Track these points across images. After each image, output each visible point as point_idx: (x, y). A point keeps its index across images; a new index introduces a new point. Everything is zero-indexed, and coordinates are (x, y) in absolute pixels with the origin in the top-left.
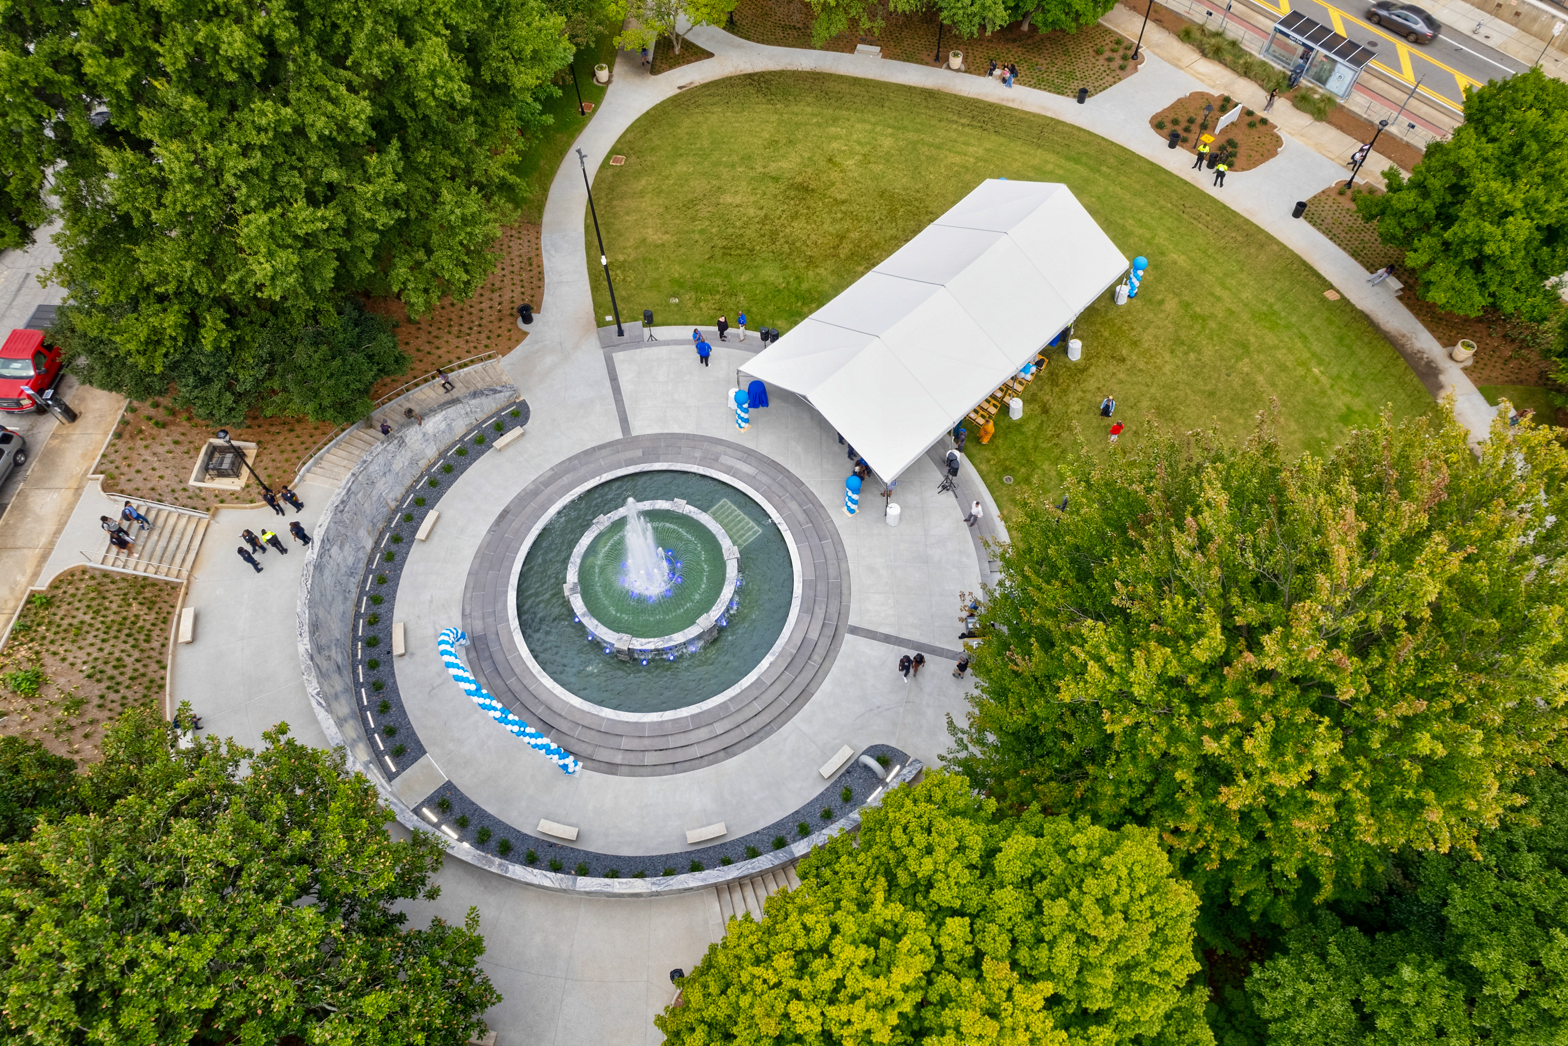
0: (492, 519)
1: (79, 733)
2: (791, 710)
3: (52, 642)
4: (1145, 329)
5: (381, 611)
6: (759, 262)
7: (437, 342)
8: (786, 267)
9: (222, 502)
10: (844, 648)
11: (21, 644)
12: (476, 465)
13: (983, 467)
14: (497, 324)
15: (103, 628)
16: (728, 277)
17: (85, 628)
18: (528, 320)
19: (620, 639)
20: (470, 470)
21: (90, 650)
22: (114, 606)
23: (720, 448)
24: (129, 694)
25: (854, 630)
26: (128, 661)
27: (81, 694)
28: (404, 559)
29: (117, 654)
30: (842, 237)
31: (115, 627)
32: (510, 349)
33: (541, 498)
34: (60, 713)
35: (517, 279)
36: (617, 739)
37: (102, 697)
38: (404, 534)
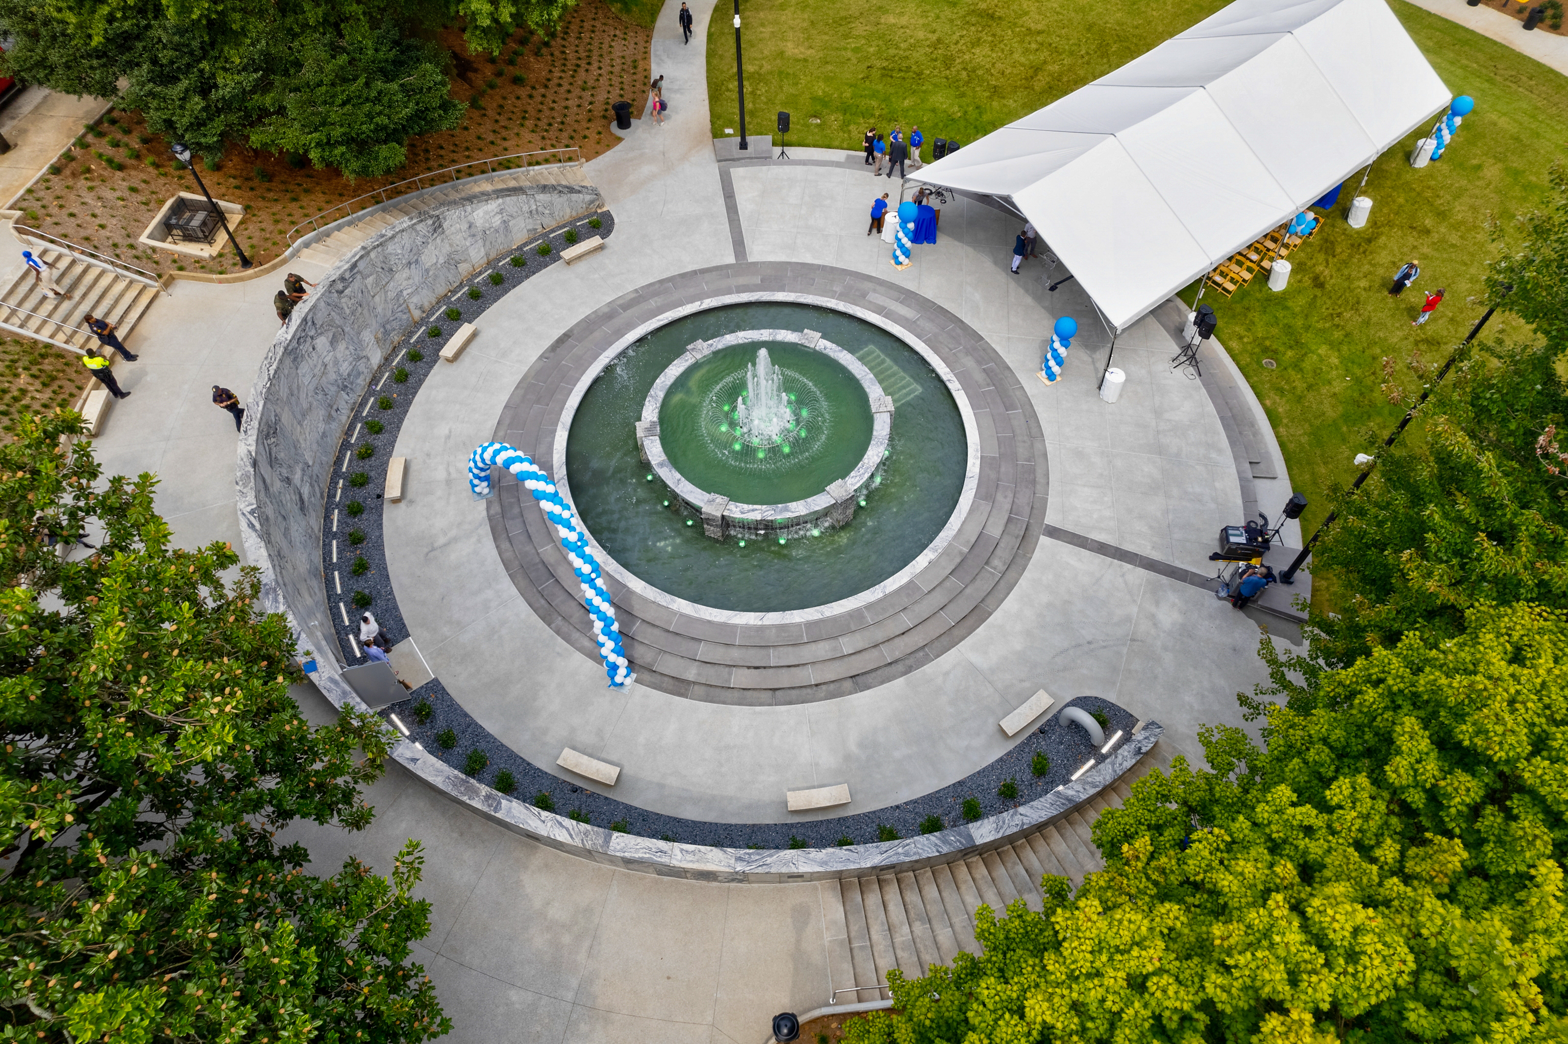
0: (547, 343)
2: (956, 632)
4: (1457, 197)
5: (378, 443)
6: (927, 86)
7: (504, 133)
8: (963, 95)
9: (181, 269)
10: (1037, 555)
12: (534, 279)
13: (1234, 344)
14: (584, 124)
16: (886, 99)
18: (624, 123)
19: (711, 502)
20: (525, 284)
23: (867, 285)
25: (1054, 532)
28: (420, 382)
30: (1037, 70)
32: (598, 153)
33: (617, 322)
35: (616, 80)
36: (692, 644)
38: (426, 352)
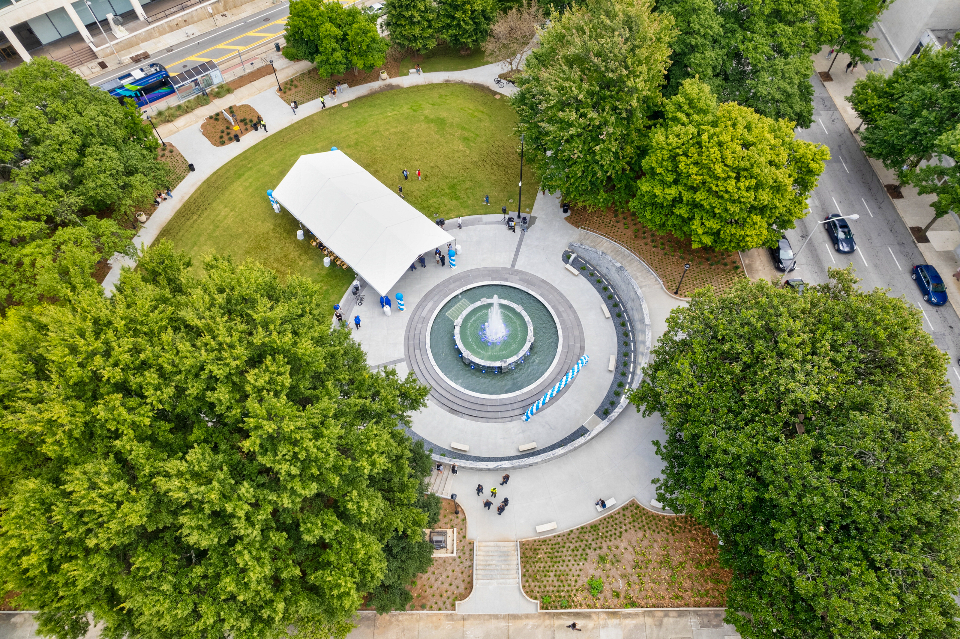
1: (617, 552)
3: (569, 585)
9: (464, 537)
10: (522, 269)
11: (573, 601)
15: (557, 564)
17: (558, 573)
19: (529, 340)
21: (570, 565)
22: (542, 565)
23: (416, 317)
24: (590, 539)
25: (513, 265)
26: (572, 546)
27: (596, 558)
29: (570, 553)
31: (554, 560)
34: (608, 566)
37: (595, 550)
